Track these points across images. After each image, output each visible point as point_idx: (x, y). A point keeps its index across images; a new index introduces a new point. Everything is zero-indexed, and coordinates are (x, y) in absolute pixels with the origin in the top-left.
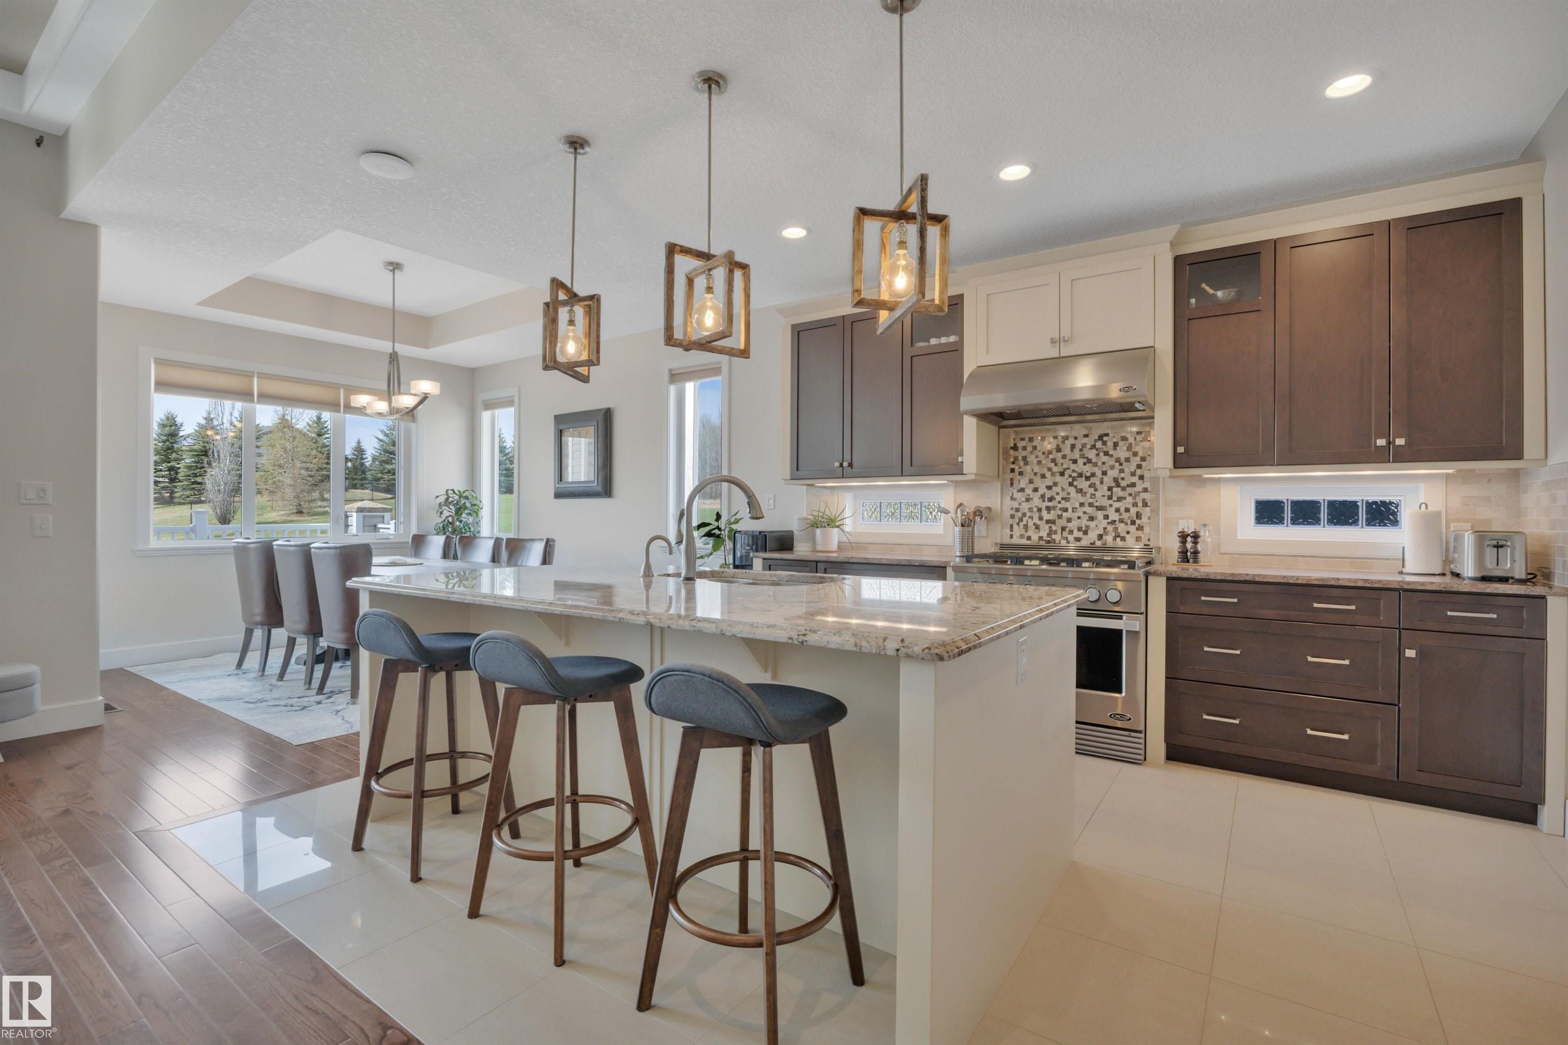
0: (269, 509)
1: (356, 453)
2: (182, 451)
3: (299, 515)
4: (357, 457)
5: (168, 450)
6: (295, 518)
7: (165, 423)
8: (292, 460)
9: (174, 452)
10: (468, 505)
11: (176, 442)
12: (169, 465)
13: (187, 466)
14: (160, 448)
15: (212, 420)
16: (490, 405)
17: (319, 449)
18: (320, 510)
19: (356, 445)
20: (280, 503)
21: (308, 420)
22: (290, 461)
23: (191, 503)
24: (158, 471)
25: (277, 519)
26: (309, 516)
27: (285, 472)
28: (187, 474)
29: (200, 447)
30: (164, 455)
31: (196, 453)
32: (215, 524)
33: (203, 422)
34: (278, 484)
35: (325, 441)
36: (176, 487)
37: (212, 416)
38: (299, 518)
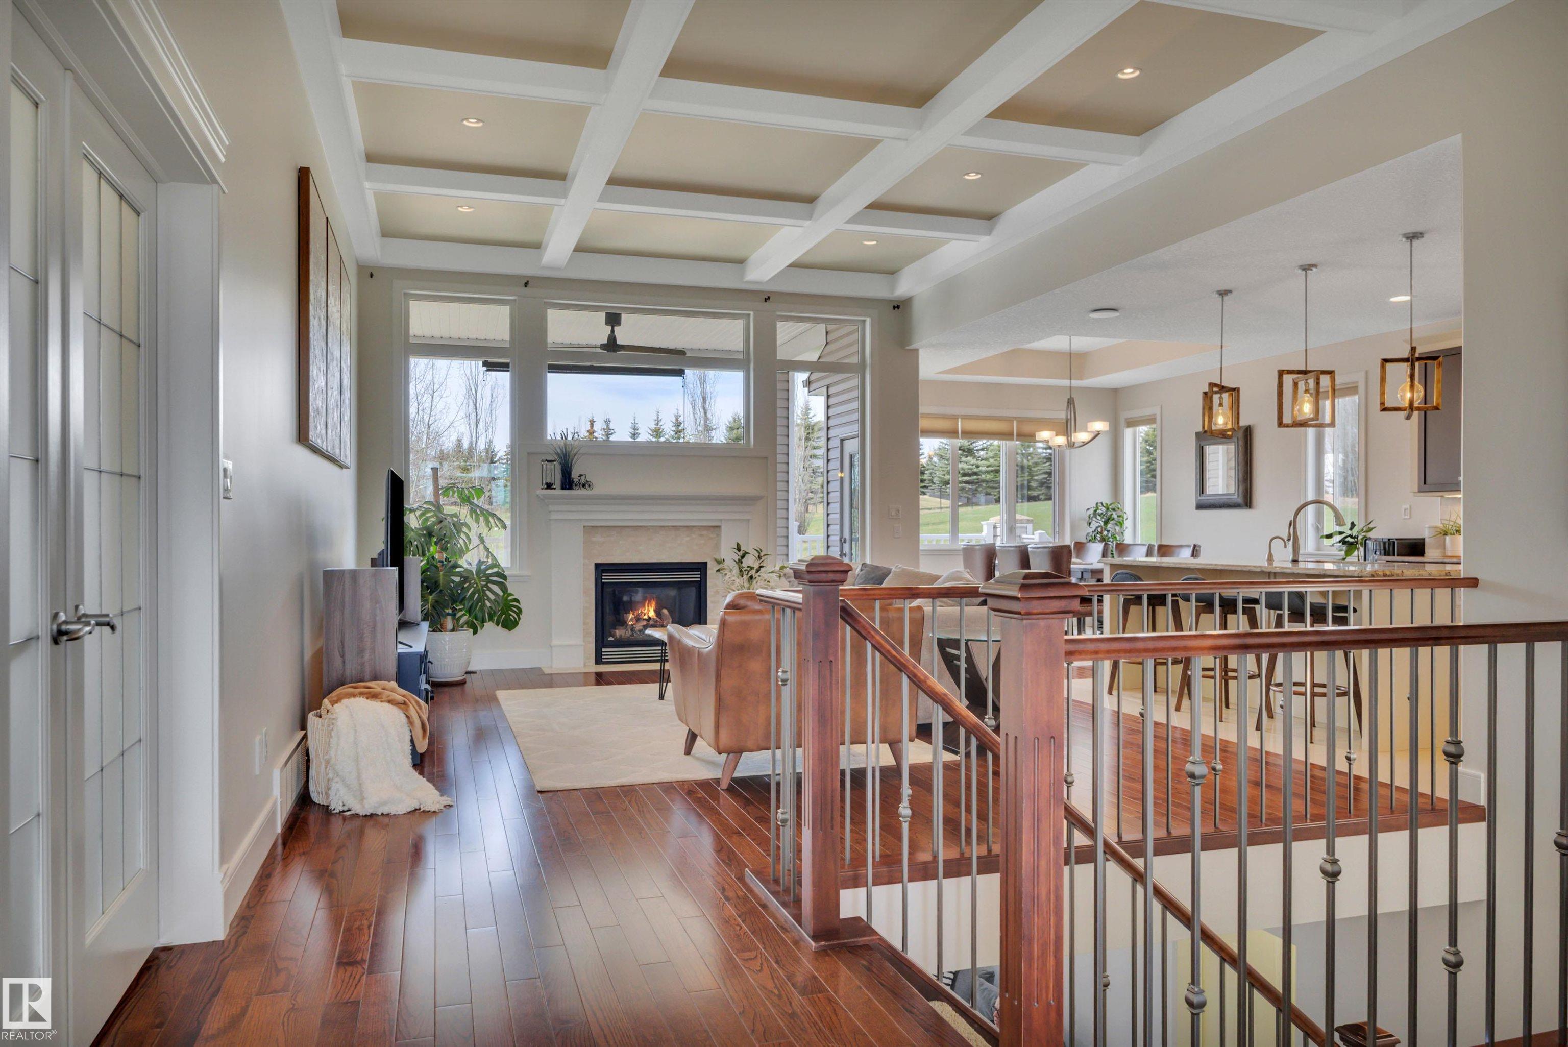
10: (1115, 516)
16: (1132, 423)
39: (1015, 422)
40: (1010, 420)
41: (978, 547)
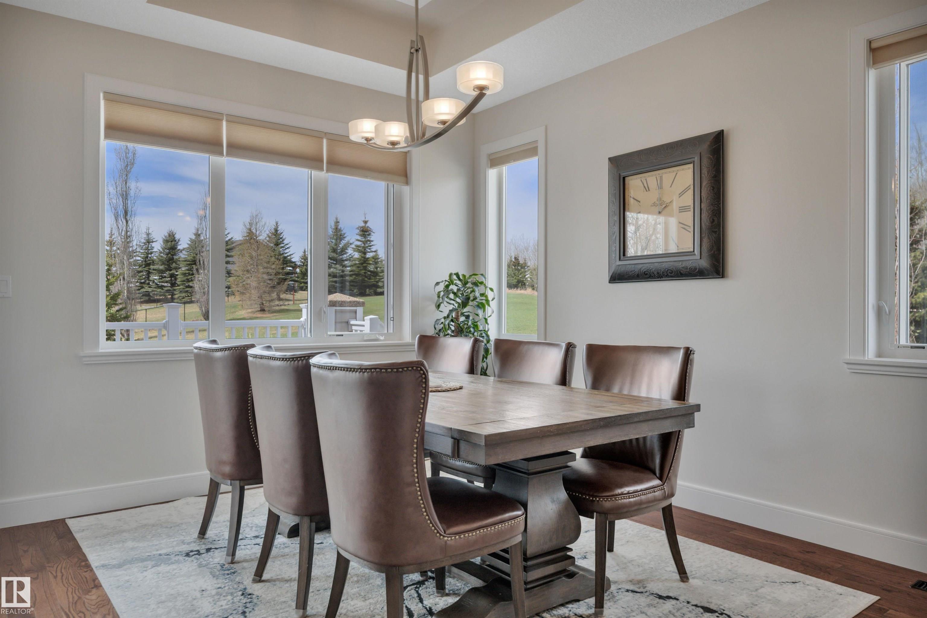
0: (239, 307)
1: (303, 260)
2: (179, 261)
3: (262, 312)
4: (304, 264)
5: (170, 261)
6: (259, 315)
7: (168, 239)
8: (257, 266)
9: (174, 262)
10: (476, 294)
11: (175, 254)
12: (171, 272)
13: (182, 273)
14: (164, 260)
15: (199, 235)
17: (277, 257)
18: (277, 308)
19: (303, 253)
20: (249, 303)
21: (268, 232)
22: (255, 267)
23: (185, 303)
24: (163, 278)
25: (246, 316)
26: (269, 313)
27: (251, 276)
28: (183, 279)
29: (191, 258)
30: (167, 265)
31: (188, 263)
32: (201, 320)
33: (193, 237)
34: (246, 286)
35: (281, 250)
36: (175, 290)
37: (200, 232)
38: (262, 315)
39: (325, 141)
40: (317, 135)
41: (219, 354)
